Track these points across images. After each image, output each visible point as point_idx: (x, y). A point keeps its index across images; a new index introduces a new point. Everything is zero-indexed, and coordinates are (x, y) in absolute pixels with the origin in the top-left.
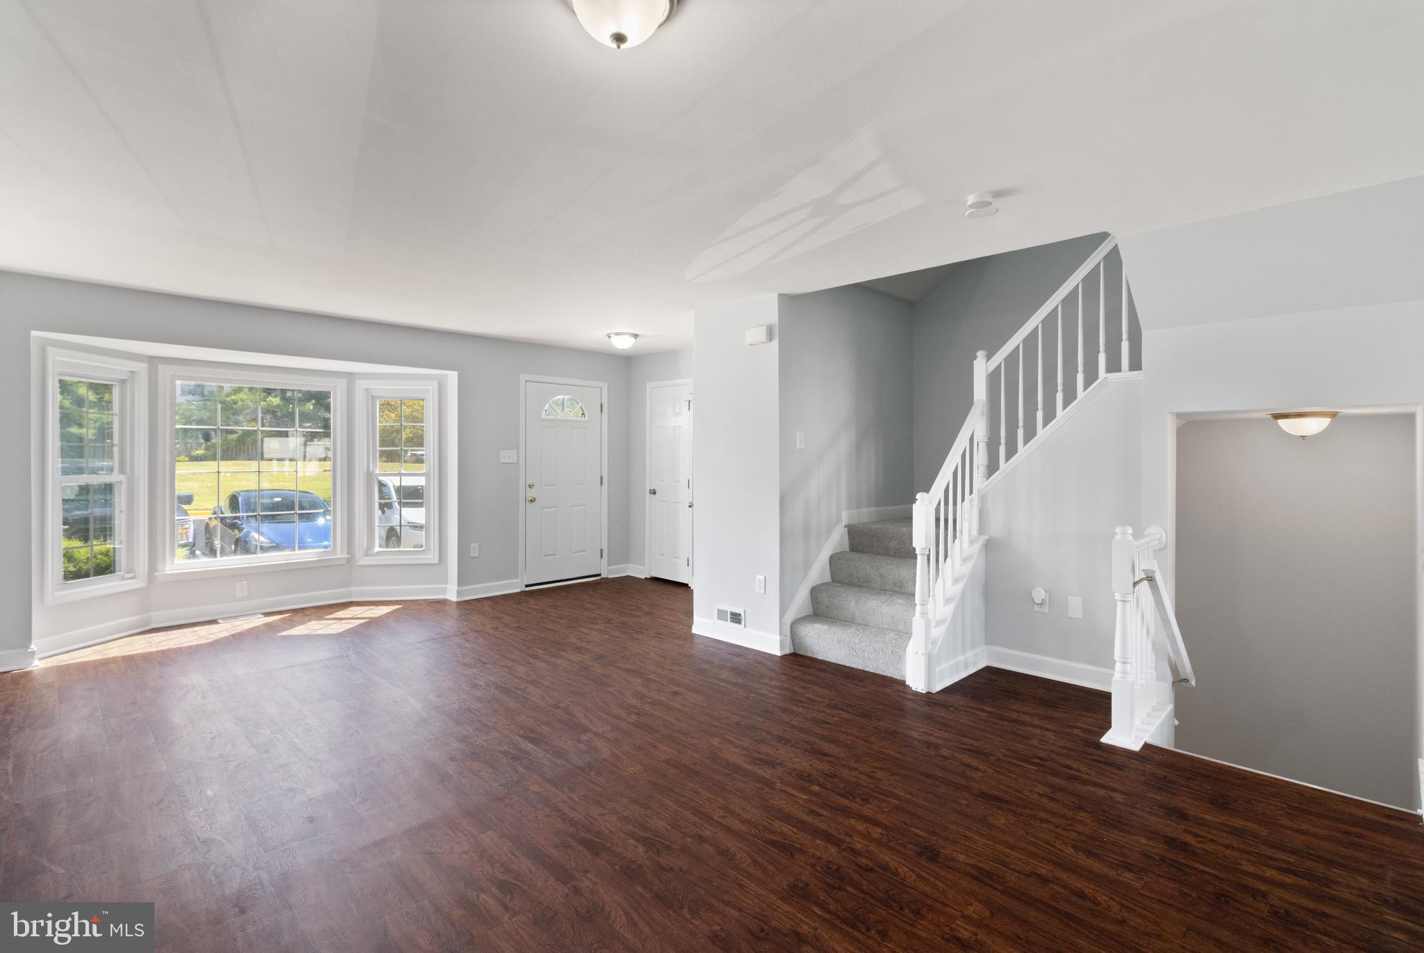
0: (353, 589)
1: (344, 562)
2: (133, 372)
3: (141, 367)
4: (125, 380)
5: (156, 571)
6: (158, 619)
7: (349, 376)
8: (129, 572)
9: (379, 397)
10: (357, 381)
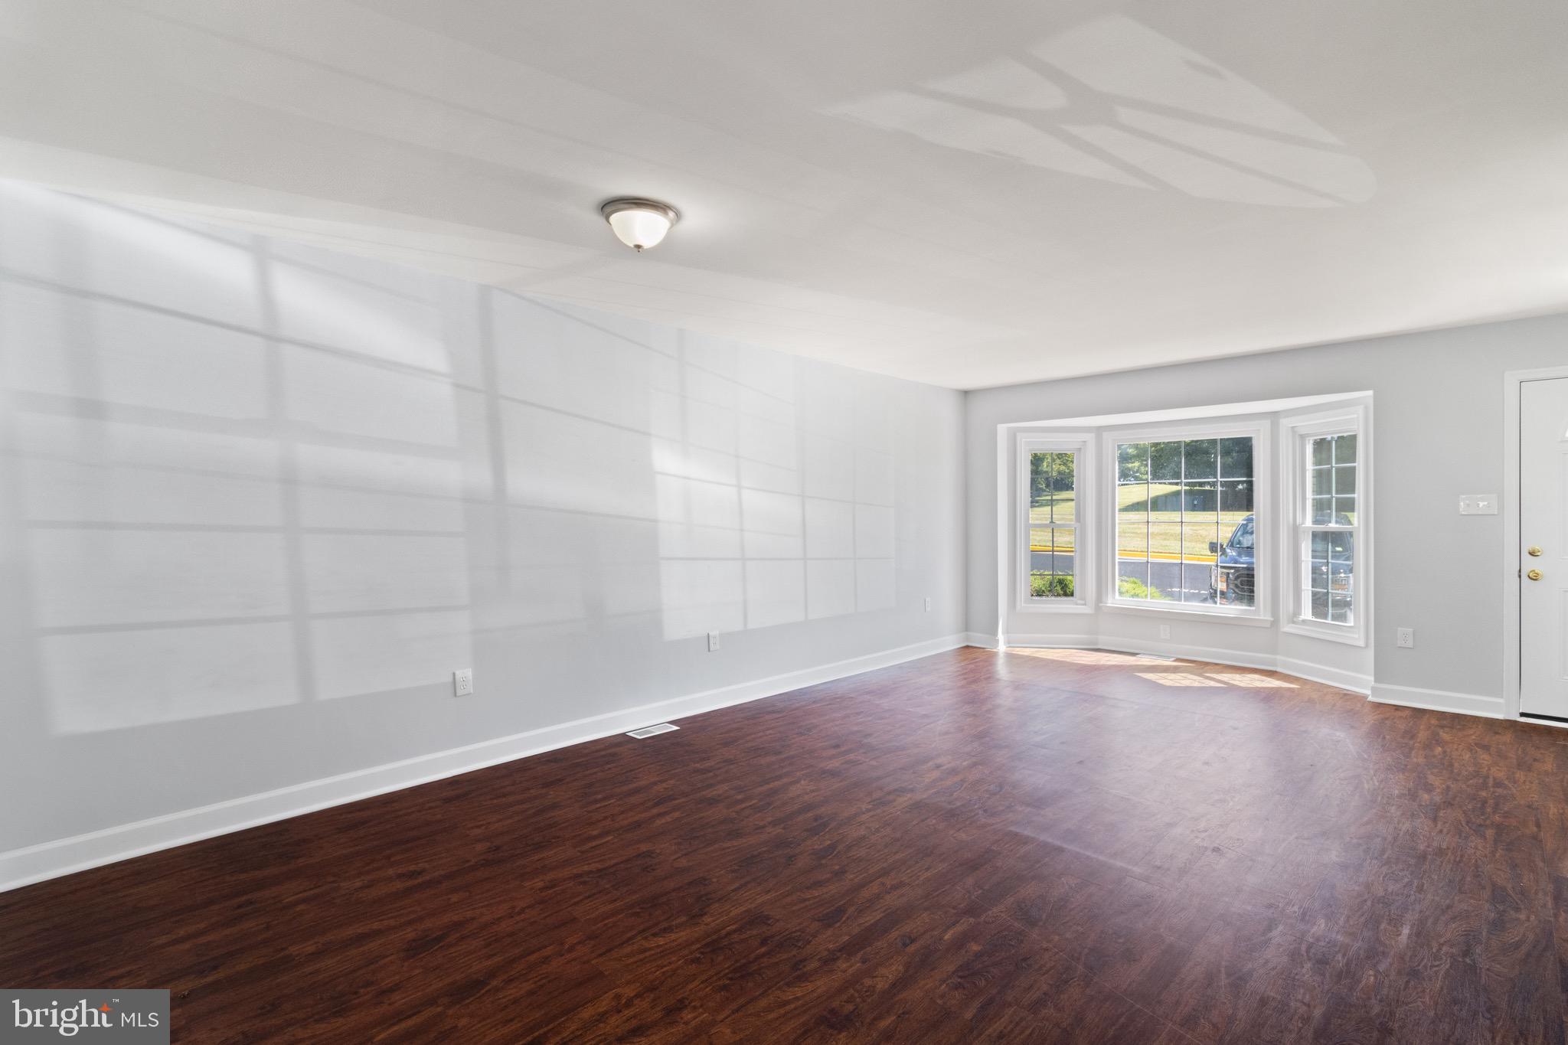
0: (1279, 657)
1: (1269, 626)
2: (1085, 442)
3: (1090, 438)
4: (1080, 449)
5: (1101, 602)
6: (1104, 641)
7: (1274, 416)
8: (1081, 599)
9: (1309, 435)
10: (1281, 420)
